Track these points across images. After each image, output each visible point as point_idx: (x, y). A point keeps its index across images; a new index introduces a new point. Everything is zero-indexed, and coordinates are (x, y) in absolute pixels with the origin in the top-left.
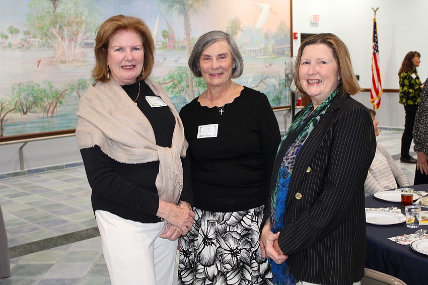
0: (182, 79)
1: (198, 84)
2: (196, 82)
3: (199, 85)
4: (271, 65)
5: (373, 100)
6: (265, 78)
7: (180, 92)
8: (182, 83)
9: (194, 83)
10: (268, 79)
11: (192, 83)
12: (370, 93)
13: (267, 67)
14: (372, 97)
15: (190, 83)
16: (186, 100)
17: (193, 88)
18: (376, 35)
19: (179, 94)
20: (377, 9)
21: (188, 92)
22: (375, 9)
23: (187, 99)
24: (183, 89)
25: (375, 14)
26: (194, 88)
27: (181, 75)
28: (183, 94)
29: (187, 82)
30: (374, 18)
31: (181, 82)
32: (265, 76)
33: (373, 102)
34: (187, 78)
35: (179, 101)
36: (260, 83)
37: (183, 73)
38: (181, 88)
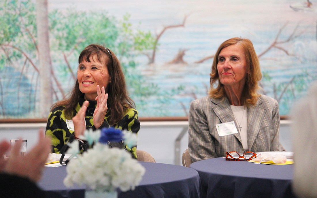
0: (19, 27)
1: (64, 43)
2: (58, 38)
3: (68, 47)
4: (309, 4)
6: (289, 39)
7: (9, 59)
8: (17, 39)
9: (52, 39)
10: (297, 42)
11: (47, 40)
13: (296, 10)
15: (40, 41)
16: (25, 78)
17: (48, 50)
19: (6, 64)
21: (34, 61)
23: (29, 76)
24: (17, 52)
26: (52, 53)
27: (16, 20)
28: (17, 64)
29: (31, 37)
31: (15, 35)
32: (287, 33)
34: (31, 28)
35: (7, 80)
36: (269, 49)
37: (20, 15)
38: (12, 50)
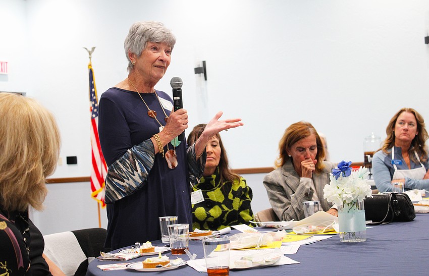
5: (95, 193)
12: (89, 184)
14: (94, 189)
18: (93, 90)
20: (94, 48)
22: (90, 50)
25: (90, 58)
30: (88, 62)
33: (96, 196)
